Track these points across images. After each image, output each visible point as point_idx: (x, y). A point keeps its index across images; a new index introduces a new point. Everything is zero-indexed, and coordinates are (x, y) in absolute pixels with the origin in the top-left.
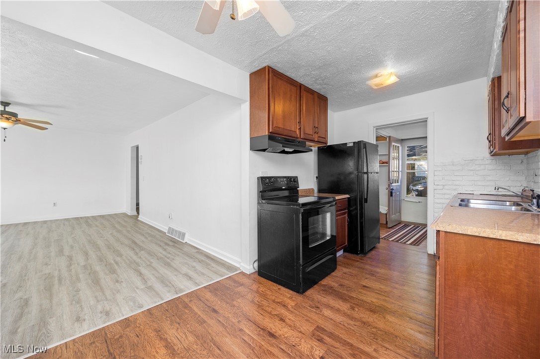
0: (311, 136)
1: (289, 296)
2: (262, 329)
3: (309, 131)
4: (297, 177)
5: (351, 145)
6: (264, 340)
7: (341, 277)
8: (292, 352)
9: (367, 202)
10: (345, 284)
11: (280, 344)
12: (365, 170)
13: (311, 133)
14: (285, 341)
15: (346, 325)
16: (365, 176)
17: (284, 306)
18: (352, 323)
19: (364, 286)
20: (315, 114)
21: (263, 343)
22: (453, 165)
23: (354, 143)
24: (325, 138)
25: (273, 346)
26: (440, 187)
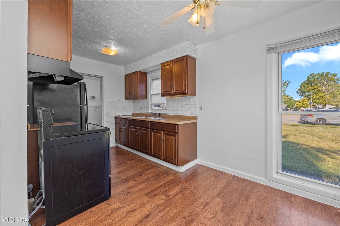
1: (107, 205)
2: (140, 222)
6: (151, 221)
8: (162, 207)
11: (156, 212)
12: (86, 104)
14: (153, 209)
15: (147, 185)
17: (118, 209)
18: (145, 183)
21: (154, 221)
22: (113, 102)
25: (157, 215)
26: (109, 113)
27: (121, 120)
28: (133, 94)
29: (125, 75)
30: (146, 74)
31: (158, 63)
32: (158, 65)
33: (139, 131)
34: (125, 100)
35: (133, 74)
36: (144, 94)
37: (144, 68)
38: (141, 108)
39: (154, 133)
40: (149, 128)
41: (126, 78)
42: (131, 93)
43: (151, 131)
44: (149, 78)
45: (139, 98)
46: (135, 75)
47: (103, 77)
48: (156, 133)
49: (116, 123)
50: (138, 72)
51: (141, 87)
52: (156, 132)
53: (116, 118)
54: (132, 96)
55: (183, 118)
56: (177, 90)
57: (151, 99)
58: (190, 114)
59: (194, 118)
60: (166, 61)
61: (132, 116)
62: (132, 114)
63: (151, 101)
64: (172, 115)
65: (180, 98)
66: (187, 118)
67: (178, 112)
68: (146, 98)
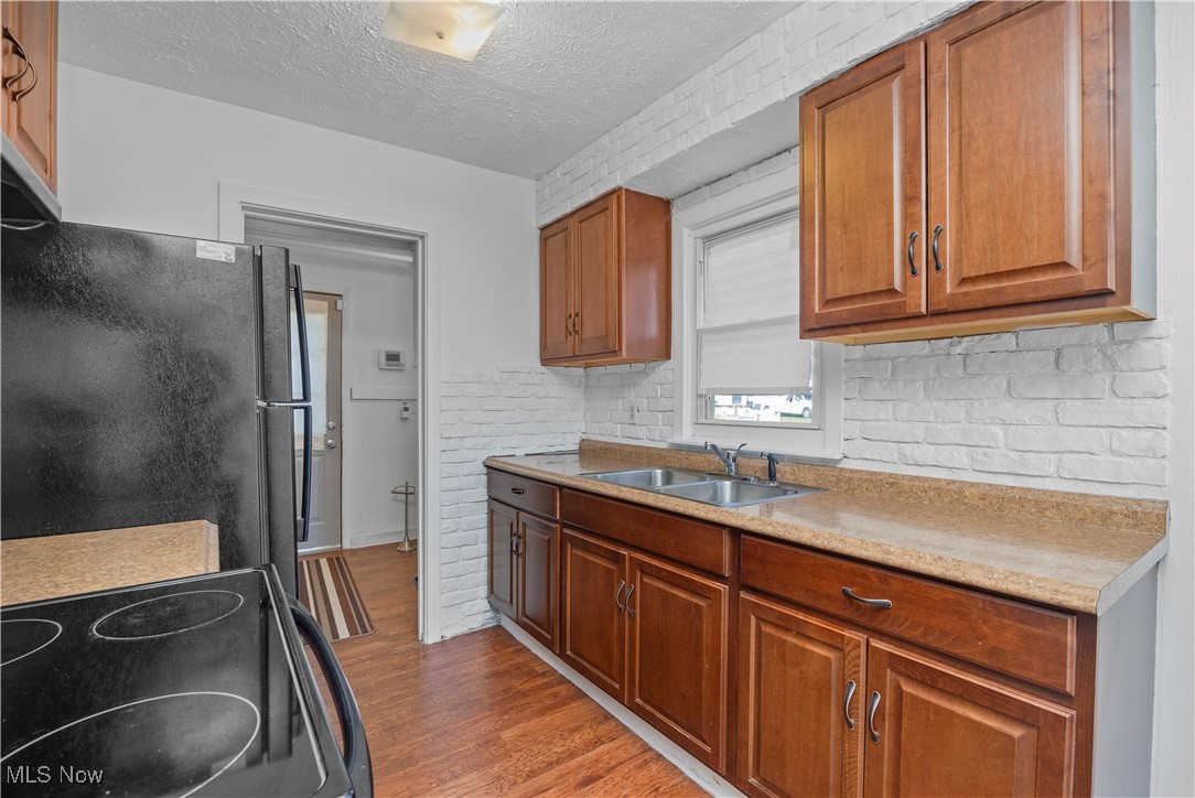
5: (225, 254)
9: (304, 539)
22: (479, 382)
26: (454, 443)
27: (519, 483)
28: (588, 332)
29: (543, 229)
30: (664, 206)
31: (781, 96)
32: (777, 107)
33: (633, 581)
34: (544, 369)
35: (591, 211)
36: (653, 329)
37: (659, 160)
38: (632, 417)
39: (767, 629)
40: (721, 578)
41: (549, 242)
42: (574, 327)
43: (734, 600)
44: (686, 231)
45: (624, 355)
46: (600, 220)
47: (422, 237)
48: (788, 630)
49: (492, 499)
50: (619, 197)
51: (638, 291)
52: (786, 624)
53: (492, 469)
54: (582, 341)
55: (994, 501)
56: (977, 277)
57: (698, 358)
58: (1065, 478)
59: (1130, 521)
60: (854, 63)
61: (576, 457)
62: (576, 447)
63: (697, 373)
64: (872, 473)
65: (959, 349)
66: (1044, 505)
67: (929, 454)
68: (665, 351)
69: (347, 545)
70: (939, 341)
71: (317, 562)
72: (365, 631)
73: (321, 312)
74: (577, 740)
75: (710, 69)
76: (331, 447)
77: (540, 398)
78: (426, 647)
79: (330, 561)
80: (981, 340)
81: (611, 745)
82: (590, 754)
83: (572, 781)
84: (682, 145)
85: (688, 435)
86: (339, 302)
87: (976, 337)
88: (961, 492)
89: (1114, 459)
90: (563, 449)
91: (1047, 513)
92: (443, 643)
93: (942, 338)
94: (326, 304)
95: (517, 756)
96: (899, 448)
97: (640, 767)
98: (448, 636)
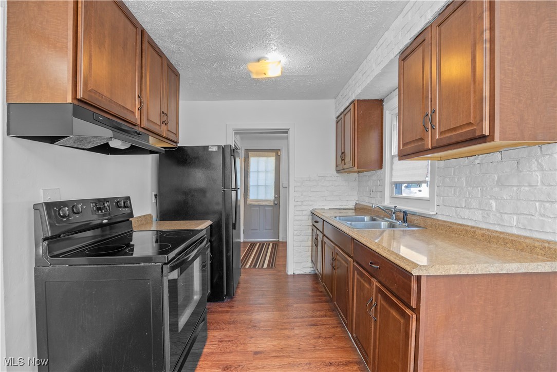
0: (157, 127)
3: (155, 117)
4: (128, 198)
5: (215, 149)
7: (219, 350)
9: (235, 229)
10: (230, 363)
12: (234, 186)
13: (158, 122)
16: (234, 193)
19: (256, 353)
20: (163, 92)
22: (310, 180)
23: (219, 147)
24: (176, 134)
26: (299, 203)
27: (317, 219)
28: (347, 160)
29: (337, 118)
30: (381, 102)
31: (392, 57)
34: (338, 175)
35: (347, 110)
36: (372, 157)
37: (363, 88)
38: (371, 194)
39: (358, 277)
40: (351, 257)
41: (338, 123)
42: (343, 158)
44: (388, 112)
45: (356, 168)
46: (349, 113)
47: (289, 130)
48: (362, 277)
49: (313, 225)
50: (354, 104)
52: (362, 275)
53: (313, 214)
55: (487, 238)
56: (445, 131)
57: (392, 169)
58: (520, 228)
59: (543, 253)
60: (413, 39)
61: (353, 211)
62: (353, 207)
63: (391, 176)
64: (444, 222)
65: (477, 161)
66: (507, 241)
67: (466, 213)
68: (380, 165)
69: (281, 240)
70: (471, 158)
71: (269, 244)
72: (272, 267)
73: (273, 156)
74: (318, 313)
75: (375, 49)
76: (275, 204)
77: (336, 186)
78: (288, 275)
79: (273, 244)
80: (486, 156)
81: (329, 318)
82: (319, 318)
83: (307, 323)
84: (368, 81)
85: (387, 203)
86: (279, 152)
87: (484, 155)
88: (474, 232)
89: (541, 218)
90: (347, 207)
91: (508, 245)
92: (294, 275)
93: (472, 156)
94: (275, 153)
95: (294, 312)
96: (456, 210)
97: (334, 327)
98: (296, 273)
